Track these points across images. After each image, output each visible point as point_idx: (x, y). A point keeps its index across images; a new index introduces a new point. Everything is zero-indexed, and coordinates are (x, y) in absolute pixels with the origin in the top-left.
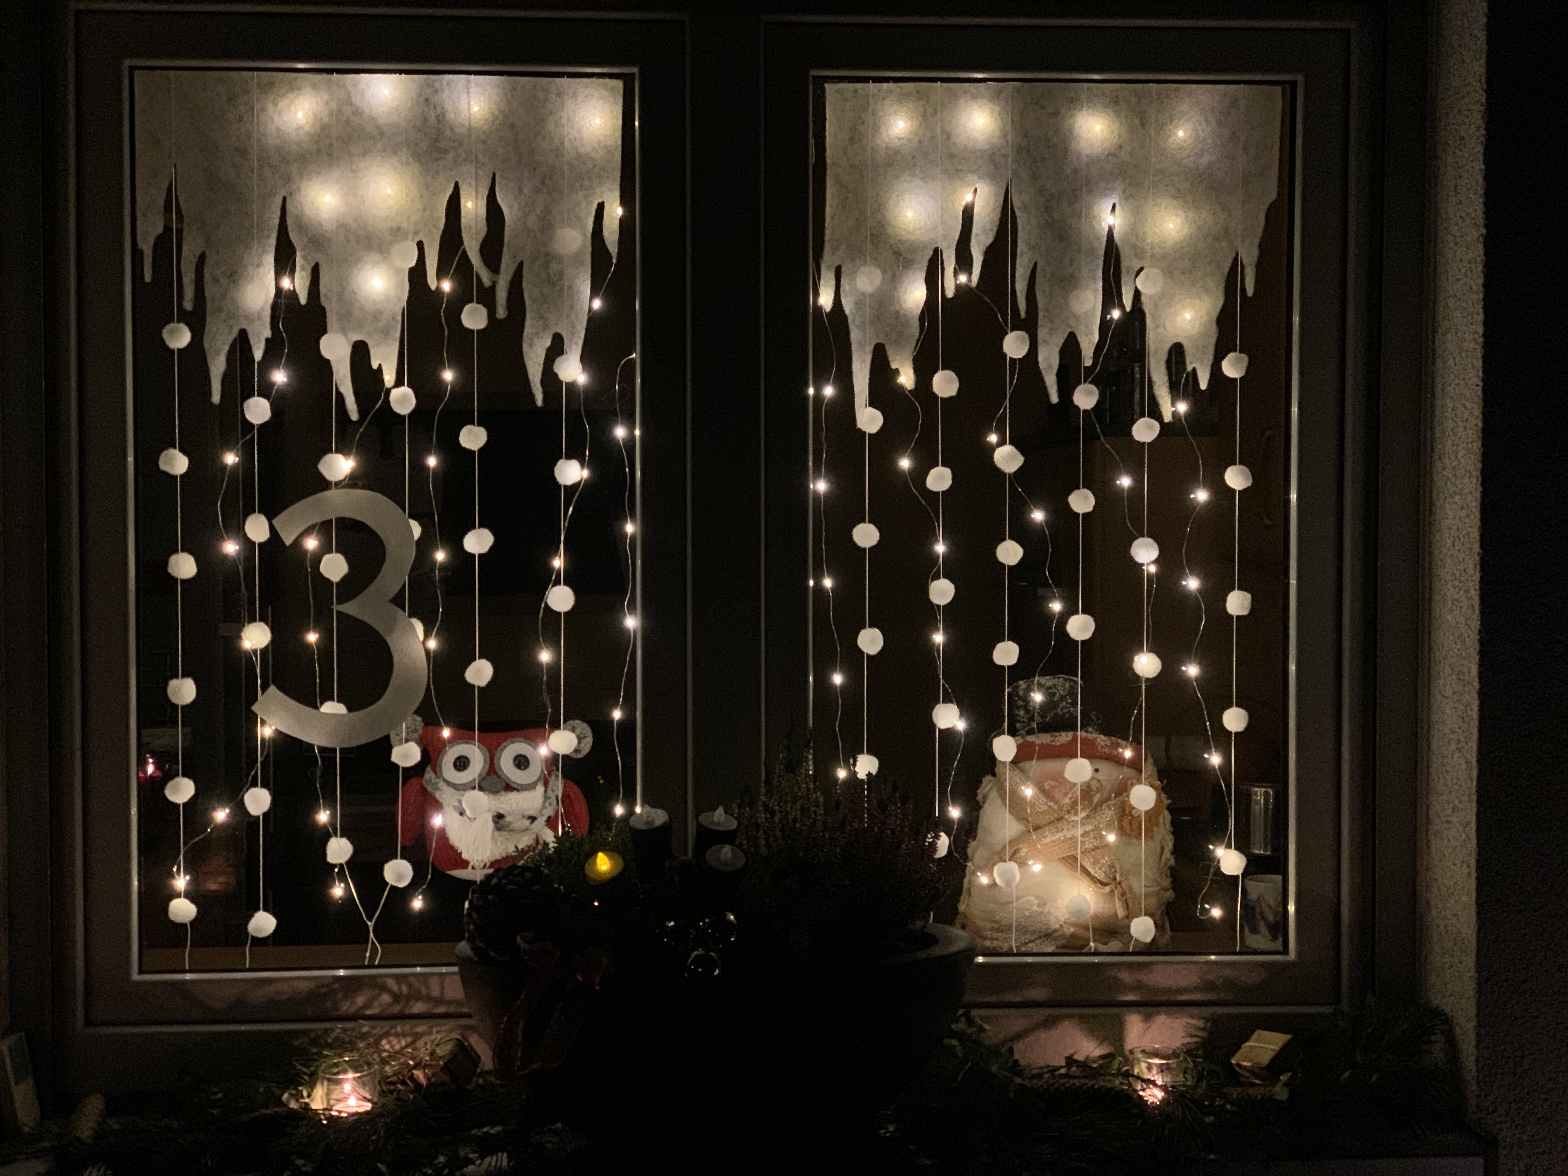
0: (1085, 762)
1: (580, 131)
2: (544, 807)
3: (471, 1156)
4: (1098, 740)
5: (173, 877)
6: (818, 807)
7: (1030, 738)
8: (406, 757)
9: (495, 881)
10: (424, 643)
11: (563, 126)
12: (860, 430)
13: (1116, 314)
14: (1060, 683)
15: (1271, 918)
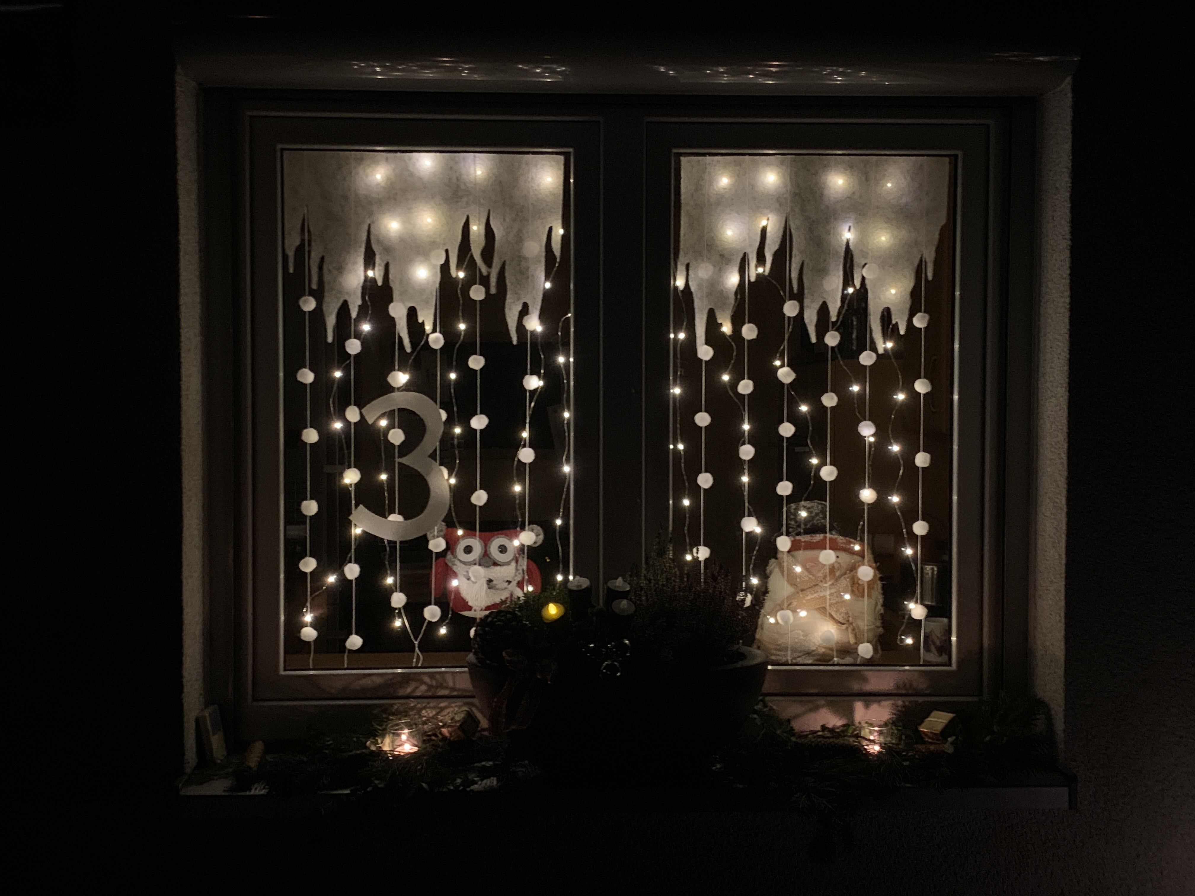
0: (831, 552)
1: (538, 185)
2: (516, 576)
3: (476, 779)
4: (838, 539)
5: (303, 615)
6: (675, 577)
7: (798, 538)
8: (437, 546)
9: (490, 619)
10: (448, 480)
11: (529, 182)
12: (699, 358)
13: (851, 290)
14: (815, 505)
15: (938, 643)
